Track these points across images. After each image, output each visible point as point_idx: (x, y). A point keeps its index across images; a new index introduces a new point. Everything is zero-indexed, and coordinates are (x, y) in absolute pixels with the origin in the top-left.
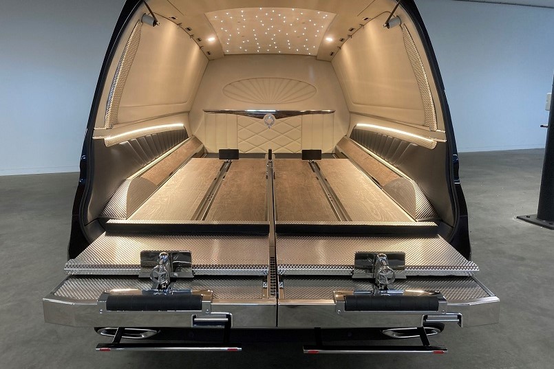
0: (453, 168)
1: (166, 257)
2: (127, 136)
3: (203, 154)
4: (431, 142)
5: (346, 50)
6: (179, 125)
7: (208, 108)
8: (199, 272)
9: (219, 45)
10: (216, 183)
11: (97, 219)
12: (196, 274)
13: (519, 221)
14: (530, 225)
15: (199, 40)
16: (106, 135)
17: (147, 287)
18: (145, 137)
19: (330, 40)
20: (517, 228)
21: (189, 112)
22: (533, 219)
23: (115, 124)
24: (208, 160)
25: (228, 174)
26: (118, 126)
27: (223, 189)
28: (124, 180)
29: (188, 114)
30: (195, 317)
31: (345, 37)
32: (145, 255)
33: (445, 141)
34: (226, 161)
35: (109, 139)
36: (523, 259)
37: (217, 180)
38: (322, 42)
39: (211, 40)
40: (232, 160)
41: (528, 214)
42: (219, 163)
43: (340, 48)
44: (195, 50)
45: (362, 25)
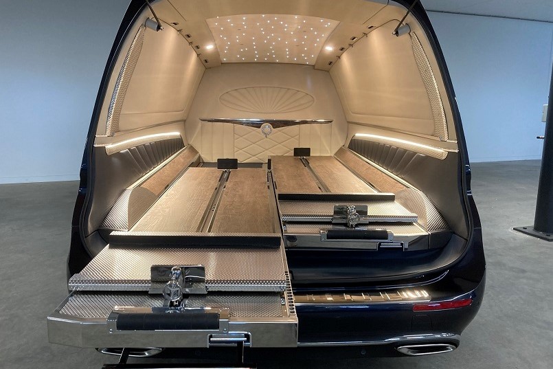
0: (465, 178)
1: (179, 272)
2: (128, 145)
3: (199, 163)
4: (440, 152)
5: (346, 60)
6: (175, 133)
7: (204, 117)
8: (214, 287)
9: (216, 54)
10: (217, 192)
11: (98, 230)
12: (210, 290)
13: (515, 232)
14: (528, 236)
15: (198, 47)
16: (108, 143)
17: (158, 303)
18: (144, 145)
19: (329, 49)
20: (515, 239)
21: (185, 121)
22: (531, 230)
23: (116, 131)
24: (206, 169)
25: (228, 184)
26: (119, 133)
27: (225, 199)
28: (125, 190)
29: (184, 123)
30: (211, 337)
31: (345, 46)
32: (155, 269)
33: (457, 151)
34: (224, 170)
35: (110, 147)
36: (523, 271)
37: (217, 190)
38: (321, 51)
39: (210, 47)
40: (231, 170)
41: (525, 226)
42: (218, 172)
43: (339, 57)
44: (193, 58)
45: (366, 34)
